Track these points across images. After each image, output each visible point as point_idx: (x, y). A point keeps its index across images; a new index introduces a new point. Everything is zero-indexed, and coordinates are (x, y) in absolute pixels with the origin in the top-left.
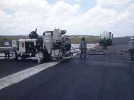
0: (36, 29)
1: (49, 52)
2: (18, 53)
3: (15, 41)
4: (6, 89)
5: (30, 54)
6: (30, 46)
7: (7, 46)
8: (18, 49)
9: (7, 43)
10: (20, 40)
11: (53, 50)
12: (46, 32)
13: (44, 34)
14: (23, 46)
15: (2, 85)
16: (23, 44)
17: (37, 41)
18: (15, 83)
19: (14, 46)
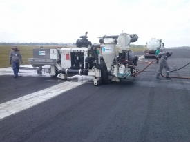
0: (87, 33)
1: (109, 69)
2: (59, 68)
3: (55, 50)
4: (13, 116)
5: (80, 71)
6: (78, 58)
7: (42, 57)
8: (59, 62)
9: (43, 53)
10: (63, 49)
11: (115, 66)
12: (104, 37)
13: (102, 41)
14: (67, 58)
15: (7, 111)
16: (67, 55)
17: (89, 51)
18: (25, 108)
19: (54, 57)
